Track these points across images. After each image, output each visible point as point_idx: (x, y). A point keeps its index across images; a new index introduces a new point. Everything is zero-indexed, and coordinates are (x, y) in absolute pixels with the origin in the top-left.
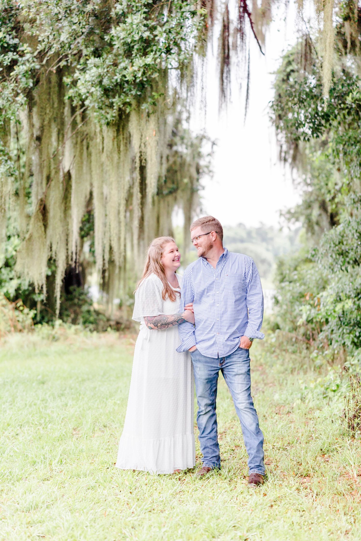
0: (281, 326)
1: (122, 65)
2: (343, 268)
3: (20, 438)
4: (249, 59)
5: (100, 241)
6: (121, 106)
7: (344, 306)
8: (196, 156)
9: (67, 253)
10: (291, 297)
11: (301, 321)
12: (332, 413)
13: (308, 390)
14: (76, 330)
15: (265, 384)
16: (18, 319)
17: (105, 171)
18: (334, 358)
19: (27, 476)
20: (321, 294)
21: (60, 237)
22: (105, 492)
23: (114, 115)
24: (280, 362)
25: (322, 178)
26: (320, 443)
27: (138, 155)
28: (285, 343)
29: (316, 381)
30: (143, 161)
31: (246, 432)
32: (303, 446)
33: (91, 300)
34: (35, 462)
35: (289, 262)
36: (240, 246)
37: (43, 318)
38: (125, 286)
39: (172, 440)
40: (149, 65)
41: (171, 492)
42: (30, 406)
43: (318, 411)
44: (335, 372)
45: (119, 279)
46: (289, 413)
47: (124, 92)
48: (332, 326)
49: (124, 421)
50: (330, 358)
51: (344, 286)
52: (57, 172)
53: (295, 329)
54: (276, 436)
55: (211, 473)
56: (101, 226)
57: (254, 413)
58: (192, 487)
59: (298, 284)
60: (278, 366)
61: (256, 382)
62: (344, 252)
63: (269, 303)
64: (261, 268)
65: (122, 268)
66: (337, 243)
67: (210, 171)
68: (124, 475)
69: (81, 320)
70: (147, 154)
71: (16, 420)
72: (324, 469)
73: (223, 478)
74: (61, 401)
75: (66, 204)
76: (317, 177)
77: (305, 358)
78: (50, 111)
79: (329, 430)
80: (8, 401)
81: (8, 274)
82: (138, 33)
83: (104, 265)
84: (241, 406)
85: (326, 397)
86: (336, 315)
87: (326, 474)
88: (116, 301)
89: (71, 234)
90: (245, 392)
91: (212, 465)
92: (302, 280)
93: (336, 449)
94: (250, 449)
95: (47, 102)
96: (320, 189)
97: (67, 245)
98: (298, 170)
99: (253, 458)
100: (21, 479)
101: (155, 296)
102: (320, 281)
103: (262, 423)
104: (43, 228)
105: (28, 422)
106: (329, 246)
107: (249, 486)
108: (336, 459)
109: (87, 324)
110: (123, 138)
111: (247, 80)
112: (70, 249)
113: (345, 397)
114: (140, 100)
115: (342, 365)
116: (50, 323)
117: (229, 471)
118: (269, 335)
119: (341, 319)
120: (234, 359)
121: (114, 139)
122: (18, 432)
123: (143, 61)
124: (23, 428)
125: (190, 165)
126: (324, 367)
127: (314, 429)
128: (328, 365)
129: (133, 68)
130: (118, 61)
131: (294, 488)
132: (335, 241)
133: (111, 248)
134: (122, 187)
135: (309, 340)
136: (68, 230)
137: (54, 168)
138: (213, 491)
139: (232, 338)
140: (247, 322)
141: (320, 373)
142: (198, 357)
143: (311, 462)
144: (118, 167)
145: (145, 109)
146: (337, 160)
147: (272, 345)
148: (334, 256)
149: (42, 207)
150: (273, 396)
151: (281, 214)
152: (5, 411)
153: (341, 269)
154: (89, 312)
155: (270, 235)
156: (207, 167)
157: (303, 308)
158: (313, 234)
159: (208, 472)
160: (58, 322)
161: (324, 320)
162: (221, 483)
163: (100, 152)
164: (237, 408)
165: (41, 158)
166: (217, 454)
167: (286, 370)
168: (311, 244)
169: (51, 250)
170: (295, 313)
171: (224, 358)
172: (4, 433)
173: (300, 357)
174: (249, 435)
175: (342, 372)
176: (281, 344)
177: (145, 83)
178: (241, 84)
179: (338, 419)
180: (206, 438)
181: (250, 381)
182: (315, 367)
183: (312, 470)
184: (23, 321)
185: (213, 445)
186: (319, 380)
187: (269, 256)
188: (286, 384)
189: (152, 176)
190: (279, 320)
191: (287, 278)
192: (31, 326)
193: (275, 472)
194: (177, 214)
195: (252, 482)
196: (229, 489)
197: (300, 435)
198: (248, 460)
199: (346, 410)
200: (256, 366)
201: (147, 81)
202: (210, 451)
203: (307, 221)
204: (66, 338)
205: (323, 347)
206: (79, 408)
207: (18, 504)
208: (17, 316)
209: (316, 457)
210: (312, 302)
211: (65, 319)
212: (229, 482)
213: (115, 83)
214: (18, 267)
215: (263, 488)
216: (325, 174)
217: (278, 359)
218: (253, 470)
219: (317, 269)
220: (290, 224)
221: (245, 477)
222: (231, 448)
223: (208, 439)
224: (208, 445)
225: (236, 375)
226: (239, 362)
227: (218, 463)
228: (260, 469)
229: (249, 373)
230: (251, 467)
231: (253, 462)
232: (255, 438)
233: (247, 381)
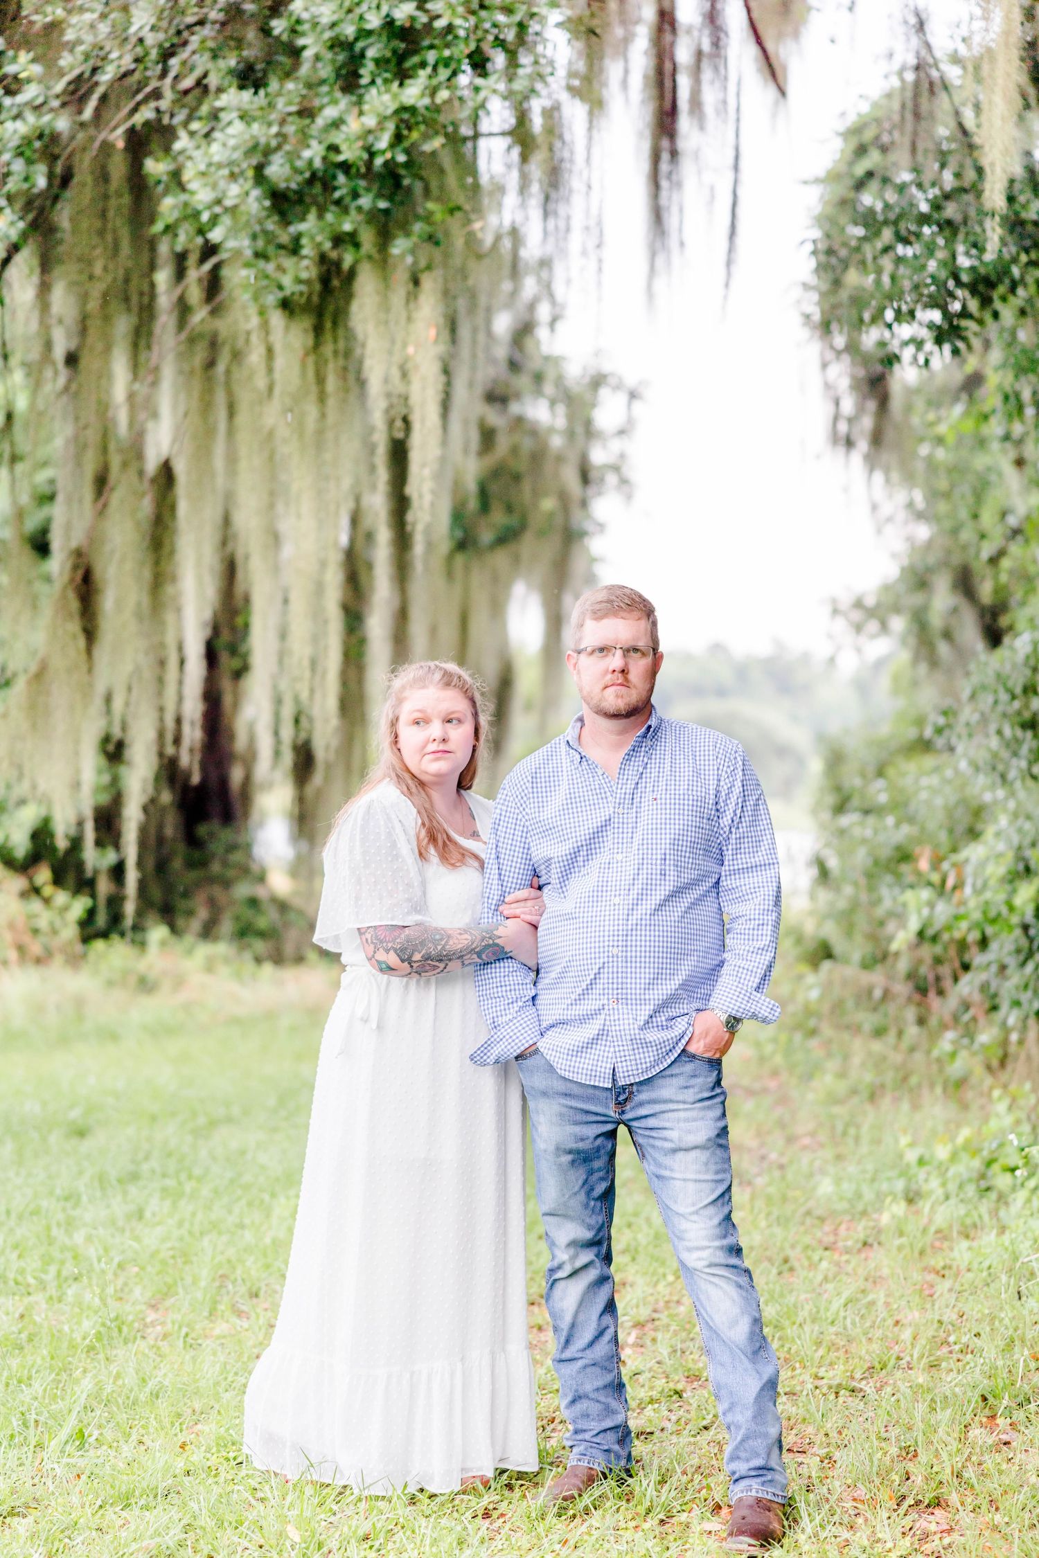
0: (839, 946)
1: (330, 113)
4: (738, 110)
6: (328, 245)
8: (581, 432)
9: (162, 720)
10: (870, 861)
11: (902, 939)
13: (929, 1168)
14: (210, 959)
16: (33, 924)
17: (278, 457)
18: (1005, 1054)
20: (964, 852)
21: (139, 670)
23: (304, 275)
24: (833, 1064)
25: (963, 497)
27: (382, 404)
28: (850, 1004)
30: (399, 423)
31: (717, 1346)
33: (263, 868)
35: (859, 753)
36: (714, 706)
37: (114, 921)
40: (412, 110)
42: (21, 1217)
43: (966, 1242)
44: (1016, 1106)
46: (866, 1247)
47: (338, 202)
48: (1001, 955)
50: (995, 1055)
52: (128, 464)
53: (881, 959)
54: (827, 1337)
57: (743, 1280)
59: (890, 820)
60: (829, 1079)
63: (799, 879)
66: (1018, 690)
67: (624, 482)
69: (227, 926)
70: (411, 401)
73: (642, 1510)
74: (125, 1200)
75: (157, 563)
76: (947, 495)
77: (913, 1051)
78: (105, 269)
82: (378, 7)
84: (699, 1259)
85: (988, 1189)
86: (1015, 920)
90: (712, 1210)
91: (602, 1459)
92: (900, 806)
95: (95, 240)
96: (955, 531)
97: (161, 694)
98: (888, 481)
99: (743, 1441)
102: (959, 812)
104: (82, 642)
106: (991, 700)
107: (732, 1545)
109: (247, 940)
110: (336, 352)
111: (730, 175)
114: (385, 225)
116: (135, 936)
118: (800, 977)
119: (1032, 931)
120: (666, 1094)
121: (307, 354)
123: (395, 96)
125: (560, 459)
126: (975, 1082)
128: (988, 1076)
129: (364, 119)
130: (317, 102)
132: (1010, 684)
135: (925, 993)
136: (163, 647)
137: (120, 451)
139: (662, 1018)
140: (721, 964)
141: (963, 1104)
142: (538, 1081)
144: (319, 446)
145: (403, 256)
146: (1016, 428)
147: (808, 1010)
148: (1008, 732)
149: (80, 573)
150: (815, 1186)
151: (835, 612)
153: (1031, 774)
154: (253, 902)
155: (800, 677)
156: (616, 469)
157: (909, 896)
158: (934, 662)
159: (586, 1485)
160: (157, 934)
161: (974, 936)
162: (630, 1531)
163: (260, 399)
164: (682, 1266)
165: (76, 418)
166: (619, 1419)
167: (854, 1092)
168: (928, 697)
169: (109, 712)
170: (880, 910)
171: (630, 1085)
173: (899, 1048)
174: (726, 1358)
176: (838, 1007)
177: (402, 172)
178: (712, 189)
180: (580, 1363)
181: (728, 1170)
182: (946, 1083)
183: (952, 1479)
184: (51, 932)
185: (605, 1387)
186: (964, 1131)
187: (799, 737)
188: (857, 1140)
189: (427, 472)
190: (831, 932)
191: (855, 802)
192: (74, 944)
193: (822, 1491)
195: (741, 1532)
197: (906, 1335)
201: (408, 164)
202: (595, 1408)
203: (914, 629)
204: (180, 984)
205: (971, 1022)
206: (179, 1225)
208: (33, 917)
209: (969, 1425)
210: (936, 878)
211: (180, 922)
212: (658, 1528)
213: (307, 175)
216: (971, 485)
217: (829, 1055)
218: (743, 1484)
219: (949, 773)
220: (863, 640)
221: (718, 1507)
222: (671, 1385)
223: (585, 1367)
224: (588, 1387)
225: (675, 1151)
226: (684, 1102)
227: (624, 1453)
228: (770, 1481)
229: (722, 1141)
230: (736, 1476)
231: (743, 1455)
232: (746, 1370)
233: (717, 1172)
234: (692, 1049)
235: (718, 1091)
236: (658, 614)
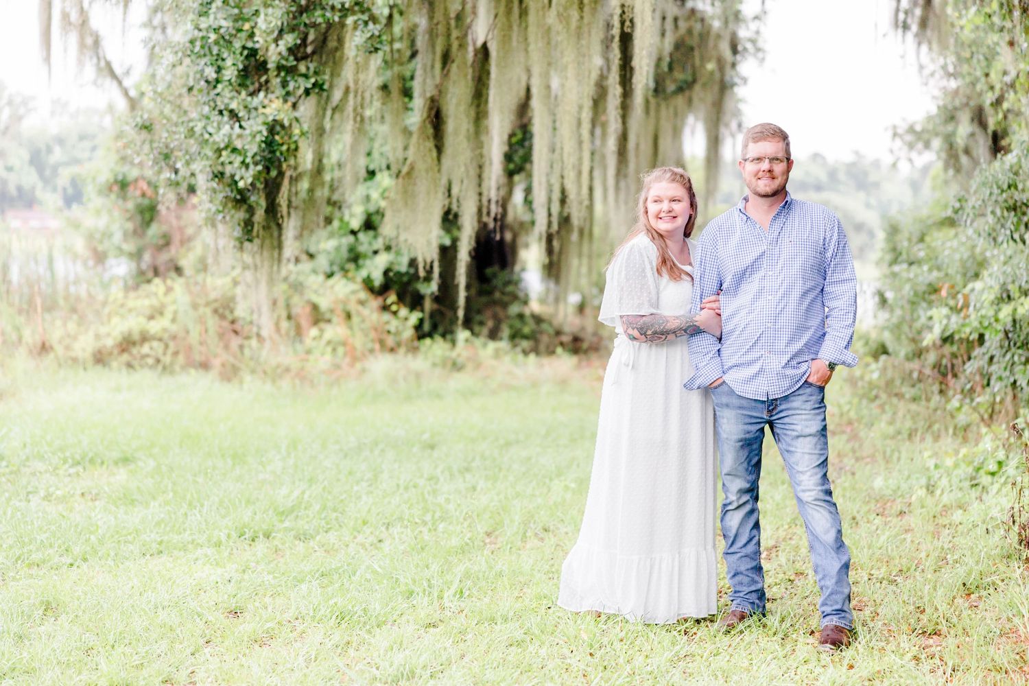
0: (890, 347)
2: (1016, 236)
3: (386, 546)
5: (544, 179)
7: (1015, 310)
8: (731, 18)
9: (480, 201)
10: (912, 293)
11: (929, 339)
12: (987, 515)
13: (942, 471)
14: (497, 351)
15: (857, 459)
16: (387, 327)
17: (553, 43)
18: (993, 411)
19: (395, 617)
20: (970, 286)
21: (467, 171)
22: (543, 652)
24: (886, 417)
25: (979, 61)
26: (961, 571)
27: (618, 11)
28: (898, 382)
29: (957, 452)
30: (628, 23)
31: (817, 545)
32: (929, 576)
33: (527, 295)
34: (411, 593)
35: (909, 227)
37: (434, 327)
38: (590, 270)
39: (677, 560)
41: (668, 655)
42: (406, 488)
43: (960, 511)
44: (996, 438)
45: (580, 256)
46: (902, 513)
48: (991, 350)
49: (582, 520)
50: (986, 411)
51: (1017, 272)
52: (462, 46)
53: (919, 354)
54: (876, 556)
55: (747, 622)
56: (545, 150)
57: (832, 509)
58: (709, 647)
59: (925, 268)
60: (883, 425)
61: (839, 455)
62: (1018, 204)
63: (867, 304)
64: (854, 241)
65: (586, 233)
66: (1005, 187)
67: (758, 50)
68: (579, 622)
69: (506, 332)
70: (636, 10)
71: (378, 514)
72: (968, 621)
73: (771, 633)
74: (465, 481)
75: (478, 106)
76: (968, 60)
77: (935, 410)
79: (980, 547)
80: (366, 478)
81: (370, 244)
83: (550, 224)
84: (808, 497)
85: (977, 485)
86: (999, 327)
87: (973, 631)
88: (574, 299)
89: (487, 163)
90: (817, 470)
91: (749, 607)
92: (933, 260)
93: (994, 583)
94: (823, 578)
96: (973, 84)
97: (480, 185)
98: (930, 49)
99: (829, 595)
100: (385, 622)
101: (645, 276)
102: (970, 262)
103: (849, 531)
104: (435, 154)
105: (401, 519)
106: (988, 193)
107: (821, 648)
108: (994, 602)
109: (517, 340)
112: (485, 193)
113: (1014, 484)
115: (1008, 423)
116: (449, 337)
117: (783, 620)
118: (867, 365)
119: (1010, 335)
120: (795, 404)
122: (382, 536)
124: (391, 530)
125: (719, 36)
126: (974, 428)
127: (951, 545)
128: (982, 425)
131: (909, 656)
132: (1000, 183)
133: (563, 191)
134: (587, 73)
135: (945, 375)
136: (481, 156)
137: (457, 38)
138: (750, 657)
139: (794, 363)
140: (824, 335)
141: (965, 440)
142: (724, 400)
143: (943, 608)
144: (579, 36)
146: (1008, 24)
147: (871, 385)
148: (998, 212)
149: (433, 113)
150: (873, 482)
151: (895, 135)
152: (359, 498)
153: (1012, 237)
154: (521, 316)
155: (873, 177)
156: (753, 41)
157: (934, 312)
158: (958, 170)
159: (740, 620)
160: (462, 335)
161: (975, 336)
162: (765, 642)
163: (543, 7)
164: (799, 500)
165: (431, 18)
166: (759, 586)
167: (899, 433)
168: (954, 189)
169: (449, 196)
170: (918, 325)
171: (776, 400)
172: (355, 538)
173: (928, 408)
174: (822, 552)
175: (1008, 439)
176: (889, 383)
179: (997, 526)
180: (739, 555)
181: (826, 449)
182: (955, 428)
183: (944, 622)
184: (398, 333)
185: (752, 568)
186: (964, 451)
187: (872, 218)
188: (899, 459)
189: (645, 54)
190: (887, 337)
191: (904, 256)
192: (412, 341)
193: (871, 625)
194: (693, 133)
195: (825, 642)
196: (781, 654)
197: (923, 555)
198: (819, 601)
199: (1016, 510)
200: (839, 425)
202: (746, 580)
203: (946, 146)
204: (478, 366)
205: (972, 390)
206: (498, 494)
207: (377, 669)
208: (387, 323)
209: (954, 598)
210: (952, 303)
211: (477, 329)
212: (780, 641)
214: (387, 229)
215: (848, 653)
216: (984, 55)
217: (883, 411)
218: (828, 618)
219: (964, 239)
220: (914, 155)
221: (812, 632)
222: (787, 577)
223: (742, 557)
224: (743, 568)
225: (798, 437)
226: (805, 410)
227: (761, 605)
228: (843, 617)
229: (824, 433)
230: (825, 614)
231: (829, 603)
232: (833, 558)
233: (821, 449)
234: (810, 380)
235: (823, 405)
236: (791, 139)
